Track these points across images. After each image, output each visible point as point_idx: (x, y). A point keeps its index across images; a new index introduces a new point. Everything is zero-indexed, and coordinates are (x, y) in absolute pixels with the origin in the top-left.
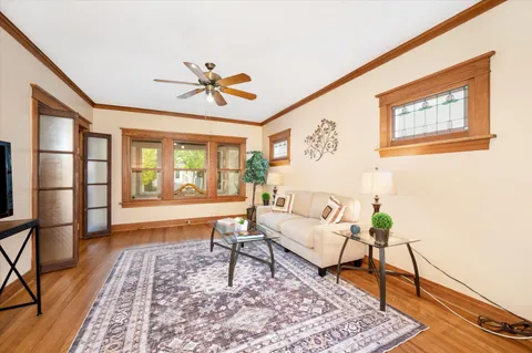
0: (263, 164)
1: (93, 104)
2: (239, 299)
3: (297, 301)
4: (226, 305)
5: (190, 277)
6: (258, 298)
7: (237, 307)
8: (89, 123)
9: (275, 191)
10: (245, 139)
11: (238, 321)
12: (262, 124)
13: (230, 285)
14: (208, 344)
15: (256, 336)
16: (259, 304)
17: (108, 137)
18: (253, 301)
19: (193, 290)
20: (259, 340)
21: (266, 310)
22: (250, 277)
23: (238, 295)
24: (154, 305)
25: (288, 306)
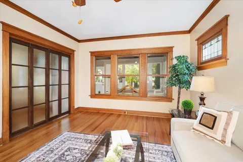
0: (188, 68)
1: (78, 41)
9: (202, 99)
10: (172, 47)
12: (189, 32)
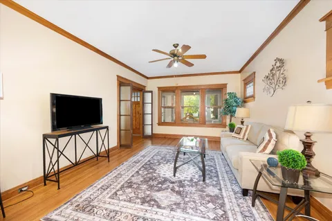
0: (236, 102)
1: (148, 78)
2: (171, 185)
3: (204, 202)
4: (162, 185)
5: (162, 165)
6: (181, 189)
7: (166, 189)
8: (145, 87)
9: (242, 123)
10: (226, 84)
11: (158, 196)
12: (240, 72)
13: (174, 176)
14: (137, 198)
15: (159, 207)
16: (179, 193)
17: (151, 92)
18: (177, 189)
19: (157, 172)
20: (158, 210)
21: (179, 197)
22: (190, 176)
23: (173, 183)
24: (137, 172)
25: (194, 202)
